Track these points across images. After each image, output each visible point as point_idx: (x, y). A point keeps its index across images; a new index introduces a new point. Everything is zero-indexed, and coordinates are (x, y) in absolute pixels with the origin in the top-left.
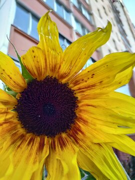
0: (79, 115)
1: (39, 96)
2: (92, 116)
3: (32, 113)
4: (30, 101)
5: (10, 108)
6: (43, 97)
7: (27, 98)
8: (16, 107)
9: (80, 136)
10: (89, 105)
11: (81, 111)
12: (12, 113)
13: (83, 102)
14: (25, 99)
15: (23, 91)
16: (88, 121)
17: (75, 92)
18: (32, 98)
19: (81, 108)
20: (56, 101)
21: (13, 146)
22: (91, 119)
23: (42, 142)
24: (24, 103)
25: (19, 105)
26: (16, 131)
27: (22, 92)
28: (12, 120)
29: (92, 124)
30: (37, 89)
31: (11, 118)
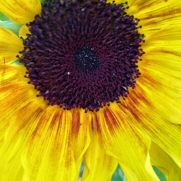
0: (144, 70)
1: (68, 32)
2: (173, 73)
3: (54, 69)
4: (49, 42)
5: (9, 59)
6: (75, 33)
7: (42, 36)
8: (21, 55)
9: (142, 107)
10: (167, 52)
11: (147, 62)
12: (15, 68)
13: (153, 44)
14: (39, 39)
15: (32, 20)
16: (162, 82)
17: (140, 23)
18: (54, 36)
19: (150, 57)
20: (100, 43)
21: (23, 131)
22: (168, 79)
23: (76, 120)
24: (37, 46)
25: (28, 50)
26: (27, 102)
27: (32, 24)
28: (16, 82)
29: (170, 88)
30: (62, 16)
31: (14, 78)
